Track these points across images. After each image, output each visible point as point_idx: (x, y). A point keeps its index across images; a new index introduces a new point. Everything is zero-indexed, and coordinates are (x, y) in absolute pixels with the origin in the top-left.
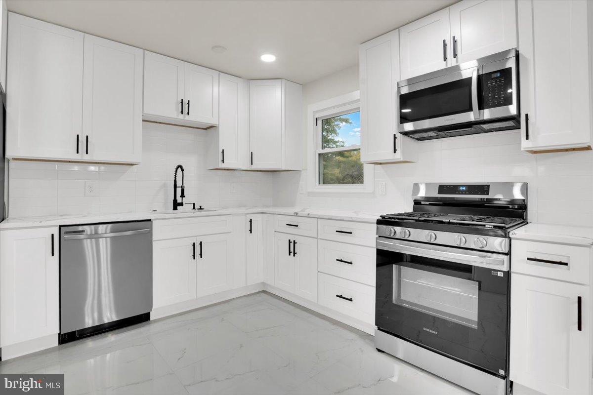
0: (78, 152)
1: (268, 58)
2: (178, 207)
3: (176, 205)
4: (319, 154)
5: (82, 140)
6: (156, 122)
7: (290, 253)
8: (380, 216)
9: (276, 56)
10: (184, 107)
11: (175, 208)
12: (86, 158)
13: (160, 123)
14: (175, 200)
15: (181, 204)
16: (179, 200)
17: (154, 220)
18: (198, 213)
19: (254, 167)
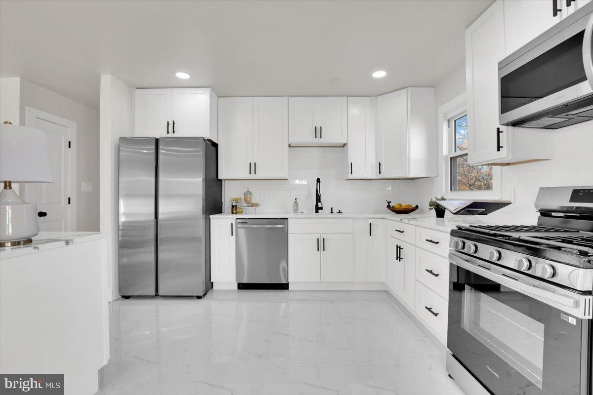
0: (250, 174)
1: (379, 74)
2: (319, 211)
3: (318, 209)
4: (451, 158)
5: (253, 165)
6: (304, 147)
7: (397, 257)
8: (457, 227)
9: (386, 71)
10: (318, 132)
11: (317, 211)
12: (256, 177)
13: (307, 147)
14: (317, 205)
15: (321, 208)
16: (320, 205)
17: (290, 218)
18: (335, 215)
19: (382, 176)
